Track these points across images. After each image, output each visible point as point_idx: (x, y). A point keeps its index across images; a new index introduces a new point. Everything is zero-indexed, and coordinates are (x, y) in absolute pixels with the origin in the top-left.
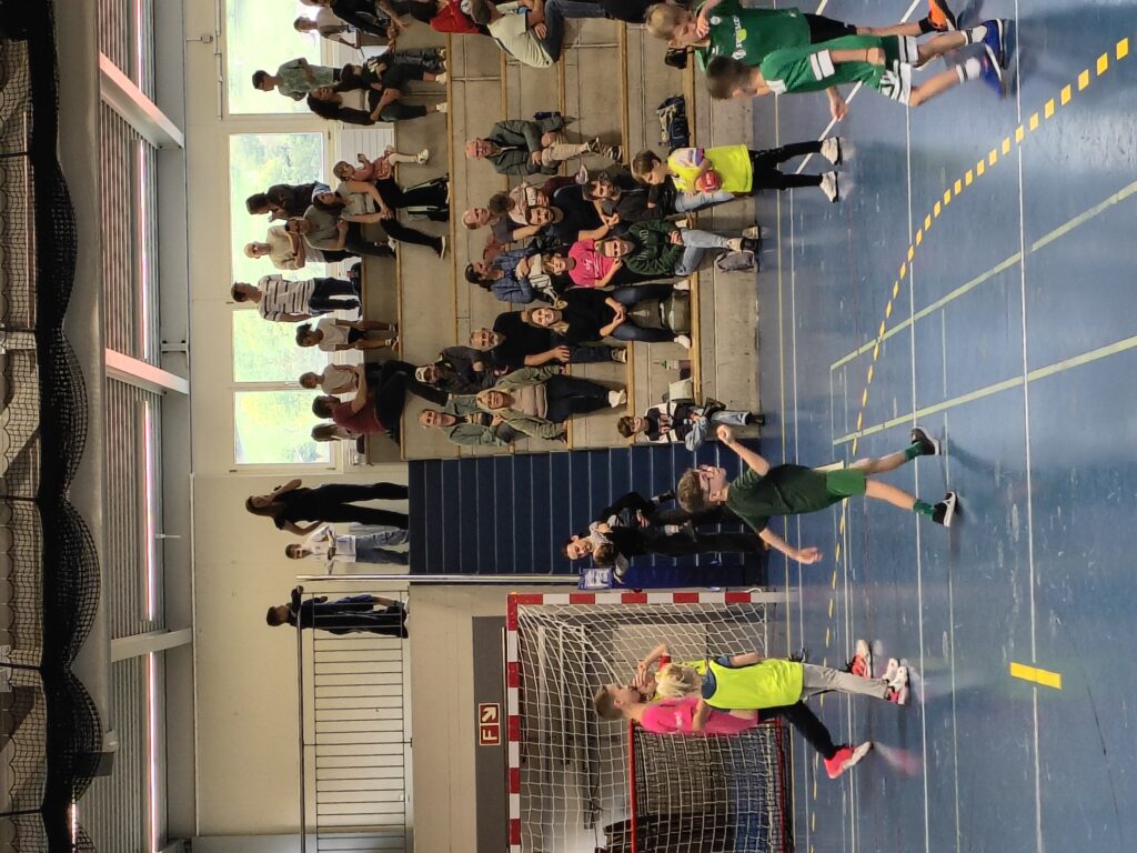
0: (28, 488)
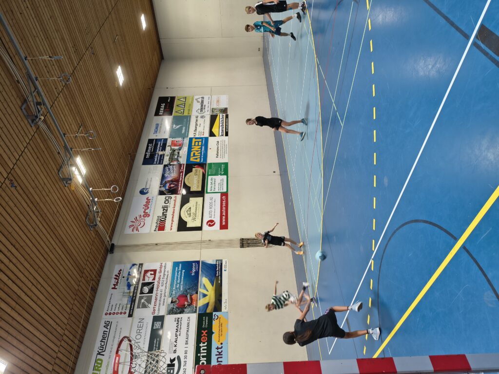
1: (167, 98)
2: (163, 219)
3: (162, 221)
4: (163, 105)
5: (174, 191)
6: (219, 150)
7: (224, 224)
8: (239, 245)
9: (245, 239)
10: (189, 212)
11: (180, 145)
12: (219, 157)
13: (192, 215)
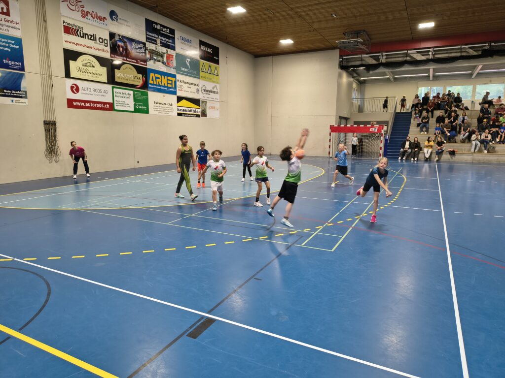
0: (408, 58)
1: (218, 57)
2: (79, 33)
3: (77, 32)
4: (210, 51)
5: (114, 50)
6: (162, 105)
7: (75, 104)
8: (48, 119)
9: (55, 127)
10: (88, 64)
11: (168, 63)
12: (155, 104)
13: (85, 68)
